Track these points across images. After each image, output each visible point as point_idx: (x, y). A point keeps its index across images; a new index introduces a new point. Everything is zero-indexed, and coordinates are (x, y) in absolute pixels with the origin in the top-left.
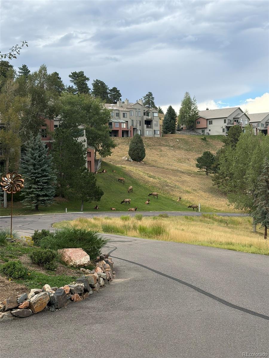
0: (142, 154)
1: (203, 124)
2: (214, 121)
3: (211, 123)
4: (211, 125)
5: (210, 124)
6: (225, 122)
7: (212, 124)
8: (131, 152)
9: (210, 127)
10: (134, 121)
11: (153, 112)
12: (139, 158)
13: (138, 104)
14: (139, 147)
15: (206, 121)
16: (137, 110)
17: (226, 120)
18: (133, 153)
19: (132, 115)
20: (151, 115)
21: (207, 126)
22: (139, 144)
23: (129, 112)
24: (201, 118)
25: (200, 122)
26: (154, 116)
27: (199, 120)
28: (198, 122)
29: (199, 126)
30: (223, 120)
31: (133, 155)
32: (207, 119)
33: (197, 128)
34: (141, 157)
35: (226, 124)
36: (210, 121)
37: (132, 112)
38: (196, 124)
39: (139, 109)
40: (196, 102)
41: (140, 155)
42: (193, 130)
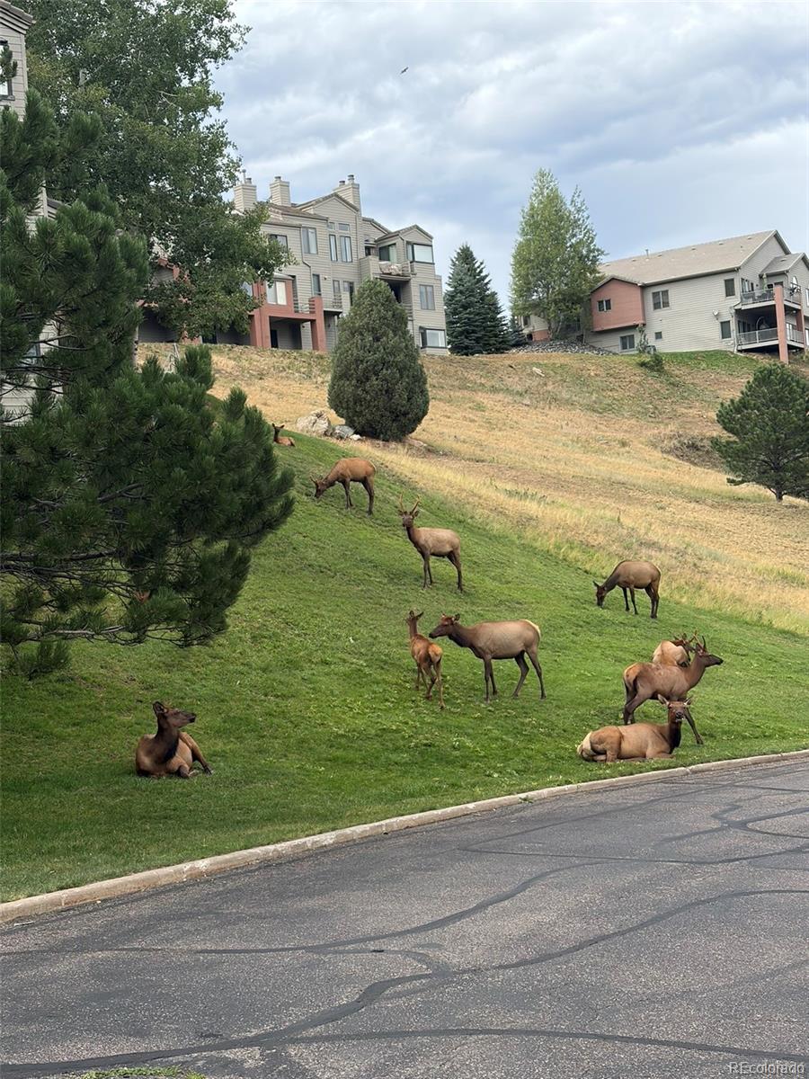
0: (411, 392)
1: (624, 309)
2: (675, 293)
3: (661, 302)
4: (662, 312)
5: (657, 306)
6: (730, 291)
7: (666, 304)
8: (349, 387)
9: (659, 320)
10: (322, 283)
11: (408, 243)
12: (397, 415)
13: (335, 202)
14: (391, 353)
15: (638, 292)
16: (336, 230)
17: (733, 280)
18: (359, 392)
19: (313, 250)
20: (402, 259)
21: (644, 319)
22: (392, 340)
23: (297, 232)
24: (612, 286)
25: (608, 302)
26: (413, 261)
27: (604, 296)
28: (601, 303)
29: (607, 320)
30: (719, 284)
31: (358, 400)
32: (644, 287)
33: (600, 329)
34: (405, 414)
35: (735, 301)
36: (657, 294)
37: (312, 236)
38: (591, 310)
39: (344, 226)
40: (585, 215)
41: (400, 397)
42: (580, 339)
